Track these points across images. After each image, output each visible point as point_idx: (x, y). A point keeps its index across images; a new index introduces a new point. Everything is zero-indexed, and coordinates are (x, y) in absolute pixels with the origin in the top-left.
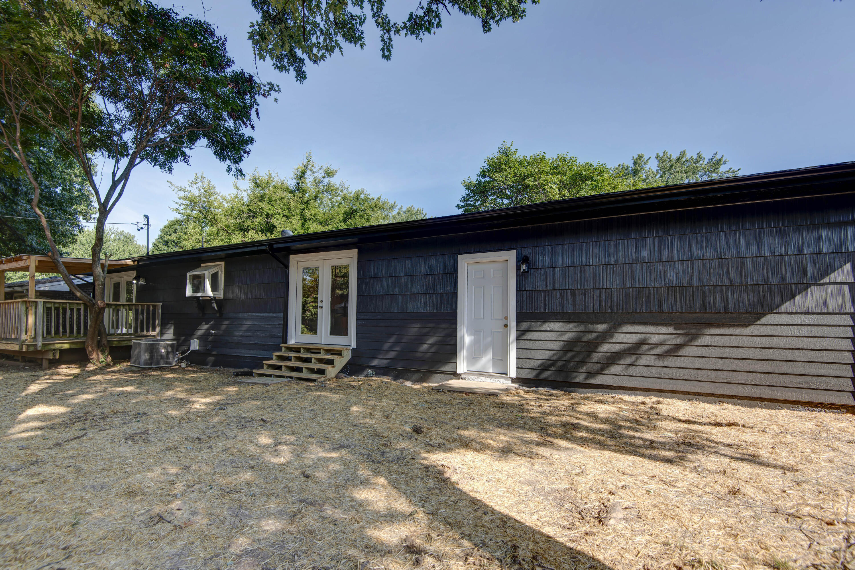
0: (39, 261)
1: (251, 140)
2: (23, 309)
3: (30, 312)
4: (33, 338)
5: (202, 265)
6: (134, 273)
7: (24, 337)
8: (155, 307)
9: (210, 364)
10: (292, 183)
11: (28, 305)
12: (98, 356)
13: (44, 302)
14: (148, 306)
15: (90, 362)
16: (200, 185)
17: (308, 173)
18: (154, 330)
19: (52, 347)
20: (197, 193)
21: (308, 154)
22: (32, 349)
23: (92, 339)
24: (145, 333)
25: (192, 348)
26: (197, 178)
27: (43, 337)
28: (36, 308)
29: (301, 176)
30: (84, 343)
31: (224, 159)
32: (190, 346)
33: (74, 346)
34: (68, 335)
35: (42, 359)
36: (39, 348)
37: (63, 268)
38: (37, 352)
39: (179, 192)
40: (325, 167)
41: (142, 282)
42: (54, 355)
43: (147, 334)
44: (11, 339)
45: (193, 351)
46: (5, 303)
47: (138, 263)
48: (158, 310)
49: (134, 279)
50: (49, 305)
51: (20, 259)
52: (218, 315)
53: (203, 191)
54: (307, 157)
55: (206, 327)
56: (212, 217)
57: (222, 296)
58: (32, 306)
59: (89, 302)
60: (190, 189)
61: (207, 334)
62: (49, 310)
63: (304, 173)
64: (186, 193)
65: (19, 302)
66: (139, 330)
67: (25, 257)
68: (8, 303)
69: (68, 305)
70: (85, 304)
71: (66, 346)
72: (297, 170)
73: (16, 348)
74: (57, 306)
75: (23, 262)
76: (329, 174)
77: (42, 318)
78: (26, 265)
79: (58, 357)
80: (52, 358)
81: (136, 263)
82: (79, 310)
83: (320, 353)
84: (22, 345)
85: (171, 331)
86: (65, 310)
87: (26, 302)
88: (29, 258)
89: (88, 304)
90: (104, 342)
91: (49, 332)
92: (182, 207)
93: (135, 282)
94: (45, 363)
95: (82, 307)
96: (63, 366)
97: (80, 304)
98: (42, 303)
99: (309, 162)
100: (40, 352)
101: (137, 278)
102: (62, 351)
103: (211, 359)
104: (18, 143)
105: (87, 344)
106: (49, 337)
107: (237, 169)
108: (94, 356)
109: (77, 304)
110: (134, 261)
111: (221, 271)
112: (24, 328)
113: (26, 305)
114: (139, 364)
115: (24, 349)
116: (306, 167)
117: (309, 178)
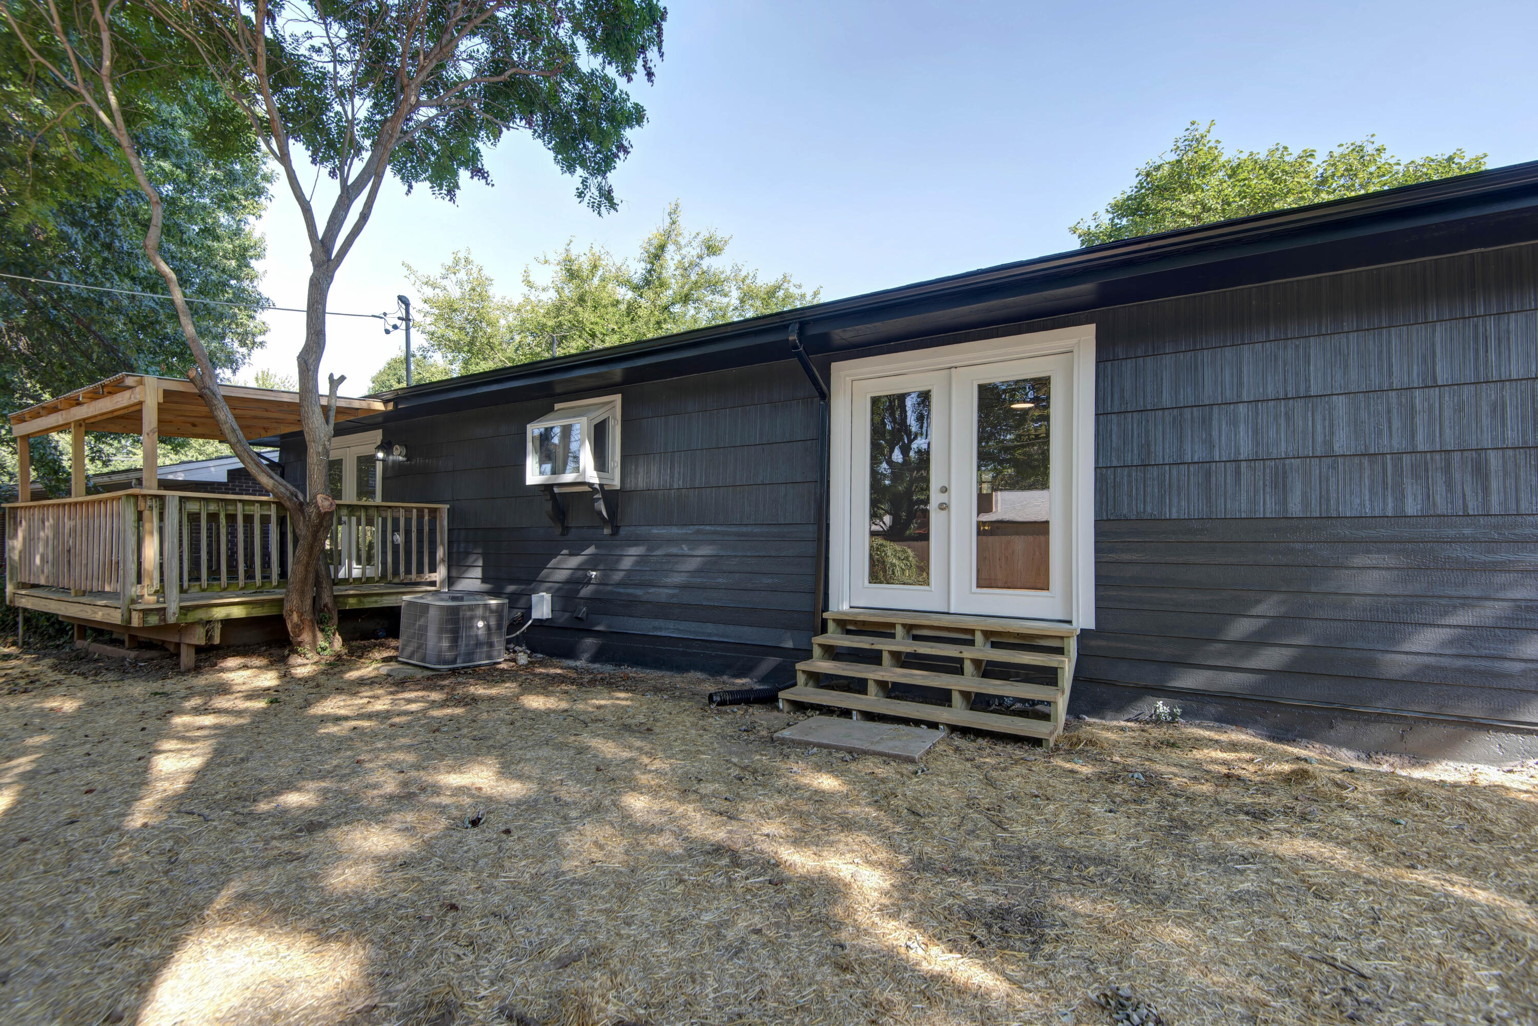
0: (167, 393)
1: (637, 116)
2: (130, 516)
3: (147, 526)
4: (156, 592)
5: (557, 406)
6: (377, 436)
7: (135, 590)
8: (433, 511)
9: (586, 656)
10: (637, 269)
11: (142, 505)
12: (315, 636)
13: (181, 498)
14: (420, 511)
15: (297, 652)
16: (462, 275)
17: (671, 248)
18: (433, 569)
19: (201, 615)
20: (455, 293)
21: (673, 206)
22: (154, 620)
23: (302, 593)
24: (414, 576)
25: (536, 614)
26: (457, 262)
27: (182, 591)
28: (161, 518)
29: (656, 255)
30: (280, 602)
31: (571, 169)
32: (529, 609)
33: (257, 612)
34: (241, 583)
35: (178, 645)
36: (172, 619)
37: (225, 414)
38: (165, 627)
39: (425, 287)
40: (704, 235)
41: (398, 455)
42: (209, 637)
43: (418, 580)
44: (101, 594)
45: (539, 623)
46: (88, 503)
47: (396, 405)
48: (441, 521)
49: (379, 448)
50: (193, 507)
51: (120, 387)
52: (607, 531)
53: (467, 287)
54: (670, 214)
55: (574, 562)
56: (485, 341)
57: (616, 483)
58: (151, 508)
59: (290, 500)
60: (445, 282)
61: (577, 581)
62: (194, 518)
63: (662, 247)
64: (438, 291)
65: (119, 498)
66: (402, 569)
67: (130, 381)
68: (93, 502)
69: (239, 505)
70: (279, 505)
71: (237, 612)
72: (649, 242)
73: (116, 617)
74: (213, 508)
75: (127, 394)
76: (712, 249)
77: (176, 541)
78: (134, 400)
79: (217, 641)
80: (203, 642)
81: (391, 406)
82: (265, 520)
83: (971, 643)
84: (130, 611)
85: (478, 572)
86: (231, 518)
87: (136, 497)
88: (141, 383)
89: (288, 504)
90: (327, 599)
91: (195, 577)
92: (429, 320)
93: (380, 455)
94: (187, 658)
95: (273, 512)
96: (232, 662)
97: (268, 503)
98: (177, 502)
99: (674, 223)
100: (177, 628)
101: (386, 446)
102: (228, 624)
103: (589, 642)
104: (108, 85)
105: (287, 606)
106: (195, 589)
107: (600, 189)
108: (306, 637)
109: (262, 503)
110: (386, 402)
111: (615, 418)
112: (133, 567)
113: (136, 505)
114: (423, 660)
115: (136, 622)
116: (668, 234)
117: (671, 259)
